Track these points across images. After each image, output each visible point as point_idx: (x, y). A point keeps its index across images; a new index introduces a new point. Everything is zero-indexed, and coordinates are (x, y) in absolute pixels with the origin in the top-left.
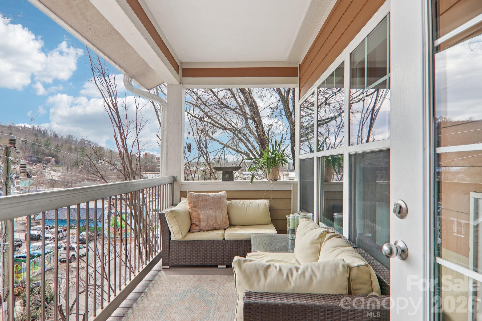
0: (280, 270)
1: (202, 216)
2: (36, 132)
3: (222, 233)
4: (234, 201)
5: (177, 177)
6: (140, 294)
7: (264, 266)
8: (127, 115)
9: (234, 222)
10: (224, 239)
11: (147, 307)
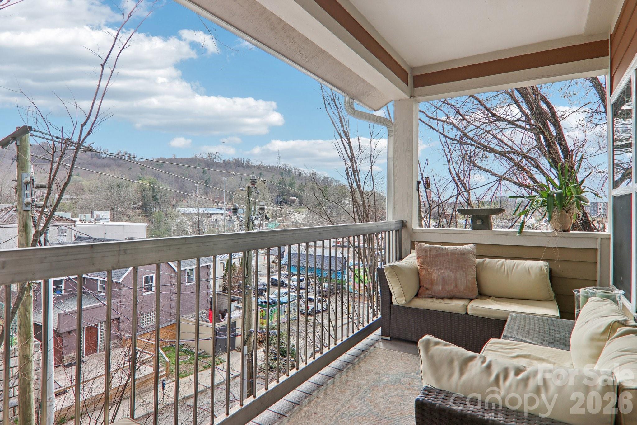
0: (489, 367)
1: (434, 276)
2: (282, 171)
3: (464, 305)
4: (488, 260)
5: (407, 222)
6: (347, 363)
7: (464, 357)
8: (359, 145)
9: (486, 291)
10: (467, 313)
11: (350, 381)
